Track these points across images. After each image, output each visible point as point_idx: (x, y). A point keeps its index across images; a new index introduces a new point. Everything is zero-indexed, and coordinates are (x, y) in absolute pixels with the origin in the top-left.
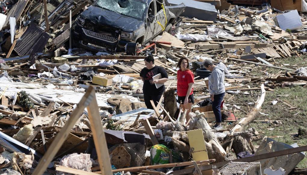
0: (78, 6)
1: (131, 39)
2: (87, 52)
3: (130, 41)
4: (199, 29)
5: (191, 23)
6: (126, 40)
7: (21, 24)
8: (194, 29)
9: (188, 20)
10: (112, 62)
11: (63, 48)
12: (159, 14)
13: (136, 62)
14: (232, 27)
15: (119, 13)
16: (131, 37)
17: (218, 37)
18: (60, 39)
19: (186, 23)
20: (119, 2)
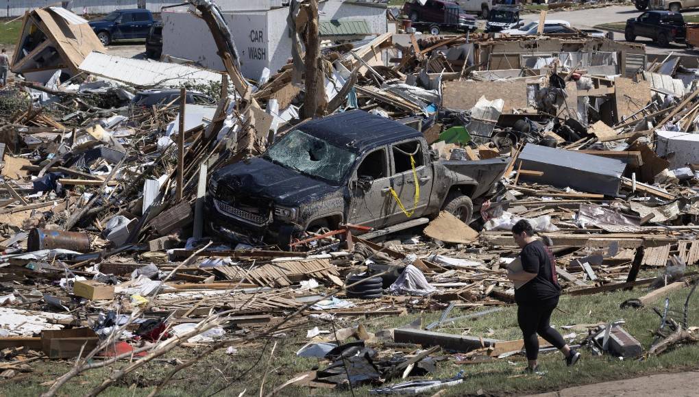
0: (250, 156)
1: (294, 220)
2: (222, 245)
3: (293, 225)
4: (567, 210)
5: (554, 197)
6: (283, 221)
7: (166, 193)
8: (553, 210)
9: (551, 192)
10: (221, 261)
11: (176, 236)
12: (403, 175)
13: (271, 263)
14: (654, 208)
15: (299, 171)
16: (294, 215)
17: (583, 225)
18: (165, 219)
19: (543, 198)
20: (311, 150)
